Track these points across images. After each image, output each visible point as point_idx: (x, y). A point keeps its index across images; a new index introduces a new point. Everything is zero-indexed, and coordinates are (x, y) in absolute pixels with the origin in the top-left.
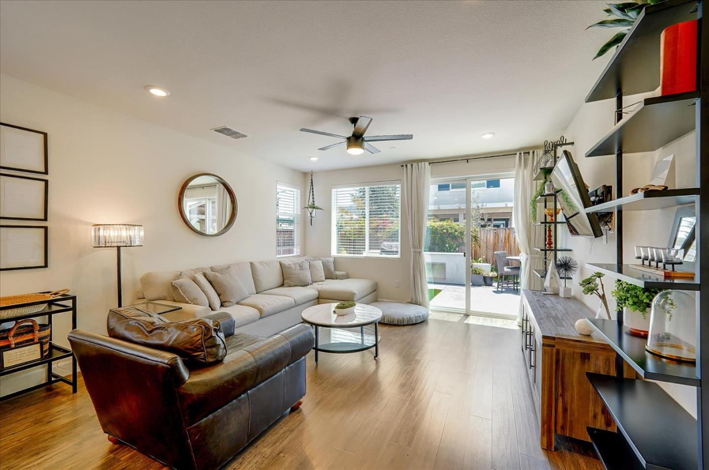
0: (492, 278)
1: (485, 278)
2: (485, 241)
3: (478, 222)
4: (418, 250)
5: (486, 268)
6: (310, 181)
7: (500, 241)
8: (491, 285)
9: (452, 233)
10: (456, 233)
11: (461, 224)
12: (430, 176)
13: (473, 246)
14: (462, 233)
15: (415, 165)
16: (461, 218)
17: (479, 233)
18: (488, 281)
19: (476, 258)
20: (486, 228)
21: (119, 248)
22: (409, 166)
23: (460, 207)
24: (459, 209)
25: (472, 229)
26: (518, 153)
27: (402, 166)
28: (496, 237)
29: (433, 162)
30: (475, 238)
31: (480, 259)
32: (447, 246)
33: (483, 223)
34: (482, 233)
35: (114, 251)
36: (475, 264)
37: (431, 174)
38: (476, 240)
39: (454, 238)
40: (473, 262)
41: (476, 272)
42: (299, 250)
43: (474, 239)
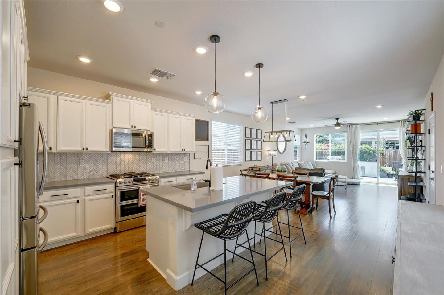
0: (392, 175)
1: (388, 174)
2: (389, 155)
3: (384, 146)
4: (355, 158)
5: (389, 170)
6: (305, 132)
7: (398, 156)
8: (392, 178)
9: (368, 152)
10: (371, 152)
11: (373, 147)
12: (360, 130)
13: (381, 158)
14: (374, 152)
15: (353, 126)
16: (373, 143)
17: (385, 151)
18: (390, 176)
19: (382, 164)
20: (389, 149)
21: (272, 156)
22: (351, 126)
23: (372, 138)
24: (372, 139)
25: (380, 150)
26: (401, 122)
27: (348, 126)
28: (395, 154)
29: (361, 125)
30: (383, 154)
31: (385, 165)
32: (365, 158)
33: (387, 147)
34: (387, 151)
35: (271, 157)
36: (382, 168)
37: (361, 129)
38: (383, 155)
39: (369, 154)
40: (381, 166)
41: (382, 171)
42: (300, 159)
43: (381, 155)
